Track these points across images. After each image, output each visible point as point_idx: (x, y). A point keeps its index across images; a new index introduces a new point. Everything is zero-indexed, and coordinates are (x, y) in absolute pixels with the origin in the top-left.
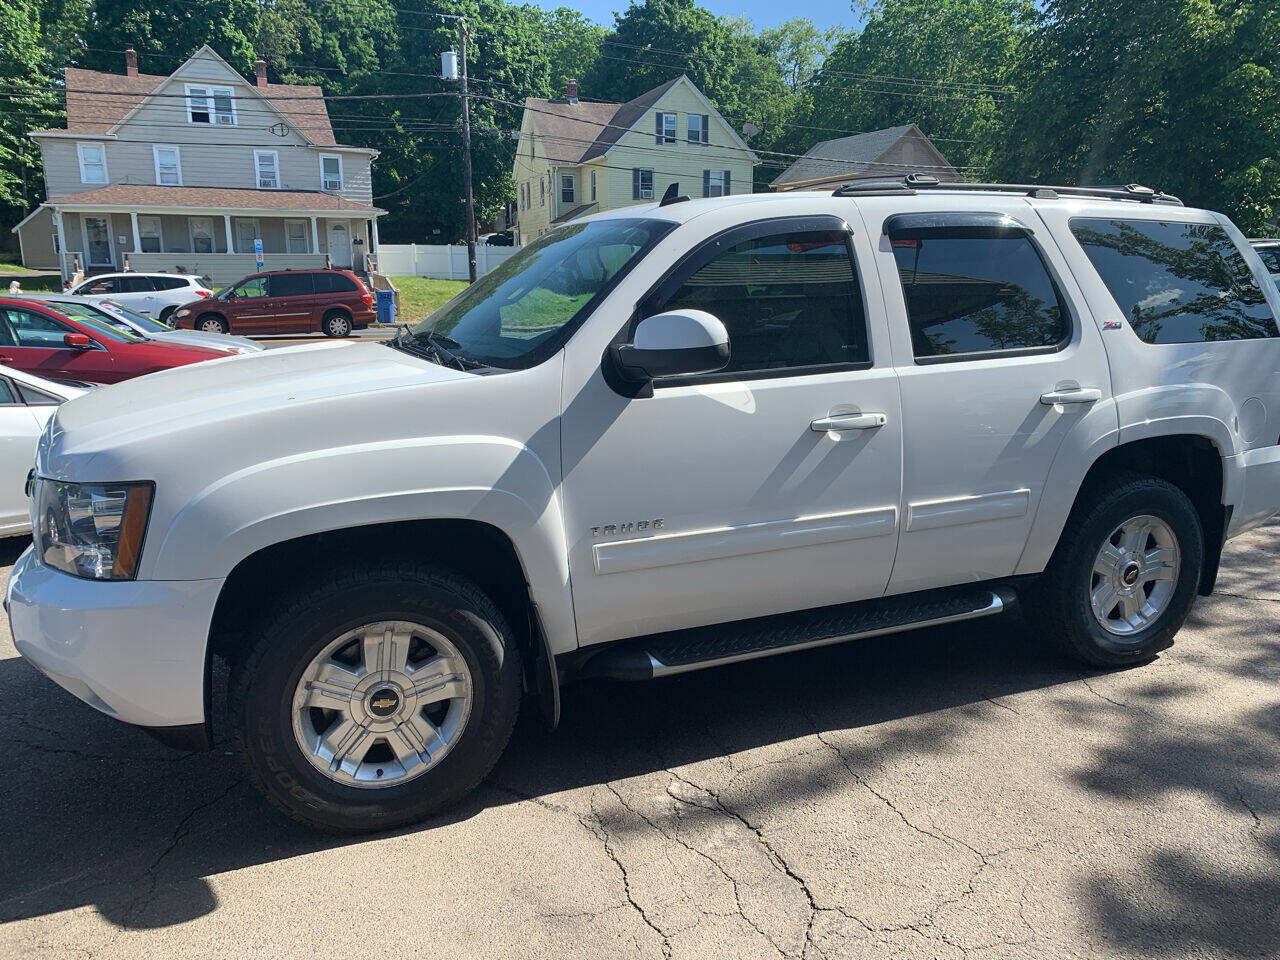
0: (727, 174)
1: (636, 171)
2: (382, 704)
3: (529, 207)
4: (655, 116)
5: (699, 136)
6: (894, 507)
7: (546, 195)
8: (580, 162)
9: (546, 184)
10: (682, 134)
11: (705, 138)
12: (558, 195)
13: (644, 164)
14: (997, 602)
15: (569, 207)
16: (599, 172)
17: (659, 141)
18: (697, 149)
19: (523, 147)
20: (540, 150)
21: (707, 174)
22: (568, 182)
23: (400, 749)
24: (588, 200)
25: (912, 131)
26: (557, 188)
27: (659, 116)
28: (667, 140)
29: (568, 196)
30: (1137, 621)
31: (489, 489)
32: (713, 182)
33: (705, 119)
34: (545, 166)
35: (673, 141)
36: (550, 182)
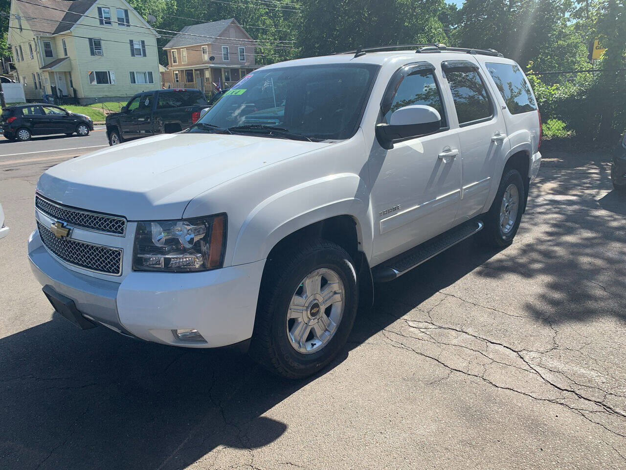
0: (143, 42)
1: (90, 40)
2: (314, 311)
3: (23, 59)
4: (97, 9)
5: (124, 21)
6: (459, 190)
7: (35, 53)
8: (53, 34)
9: (33, 47)
10: (114, 19)
11: (128, 21)
12: (43, 54)
13: (95, 35)
14: (480, 225)
15: (50, 60)
16: (68, 40)
17: (101, 23)
18: (124, 28)
19: (13, 23)
20: (25, 24)
21: (131, 42)
22: (47, 45)
23: (318, 332)
24: (62, 56)
25: (233, 22)
26: (41, 48)
27: (99, 9)
28: (106, 23)
29: (49, 53)
30: (508, 227)
31: (353, 198)
32: (136, 47)
33: (126, 12)
34: (31, 35)
35: (110, 23)
36: (36, 45)
